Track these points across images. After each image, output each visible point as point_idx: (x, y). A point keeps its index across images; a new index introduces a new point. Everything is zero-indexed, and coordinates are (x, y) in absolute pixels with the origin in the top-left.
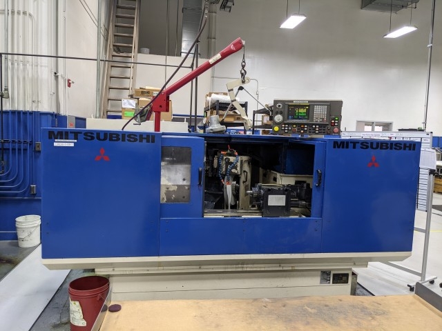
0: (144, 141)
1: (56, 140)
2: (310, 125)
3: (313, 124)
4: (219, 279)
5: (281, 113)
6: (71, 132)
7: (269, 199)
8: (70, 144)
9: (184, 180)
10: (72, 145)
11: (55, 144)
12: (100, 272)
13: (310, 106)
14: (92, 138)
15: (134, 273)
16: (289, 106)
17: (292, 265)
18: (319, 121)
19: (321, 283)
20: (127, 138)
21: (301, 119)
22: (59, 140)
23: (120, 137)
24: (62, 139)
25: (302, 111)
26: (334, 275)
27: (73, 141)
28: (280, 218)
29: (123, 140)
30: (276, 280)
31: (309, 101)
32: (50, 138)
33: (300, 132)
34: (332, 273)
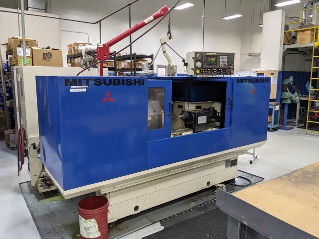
0: (137, 84)
1: (71, 87)
2: (218, 69)
3: (219, 68)
4: (176, 178)
5: (200, 61)
6: (84, 79)
7: (199, 120)
8: (82, 89)
9: (154, 112)
10: (85, 90)
11: (71, 90)
12: (103, 192)
13: (217, 56)
14: (100, 84)
15: (128, 186)
16: (206, 56)
17: (215, 160)
18: (223, 65)
19: (226, 168)
20: (125, 82)
21: (212, 65)
22: (74, 87)
23: (121, 82)
24: (77, 85)
25: (213, 59)
26: (231, 161)
27: (85, 87)
28: (210, 130)
29: (123, 84)
30: (205, 171)
31: (217, 53)
32: (66, 85)
33: (211, 73)
34: (231, 160)
